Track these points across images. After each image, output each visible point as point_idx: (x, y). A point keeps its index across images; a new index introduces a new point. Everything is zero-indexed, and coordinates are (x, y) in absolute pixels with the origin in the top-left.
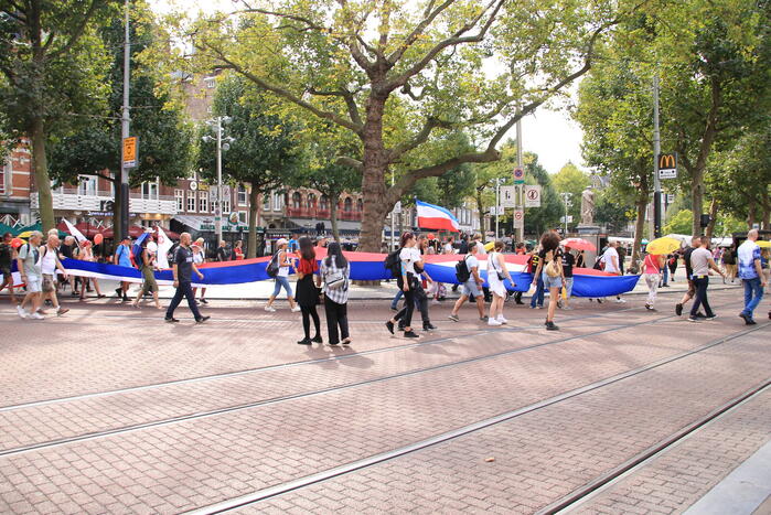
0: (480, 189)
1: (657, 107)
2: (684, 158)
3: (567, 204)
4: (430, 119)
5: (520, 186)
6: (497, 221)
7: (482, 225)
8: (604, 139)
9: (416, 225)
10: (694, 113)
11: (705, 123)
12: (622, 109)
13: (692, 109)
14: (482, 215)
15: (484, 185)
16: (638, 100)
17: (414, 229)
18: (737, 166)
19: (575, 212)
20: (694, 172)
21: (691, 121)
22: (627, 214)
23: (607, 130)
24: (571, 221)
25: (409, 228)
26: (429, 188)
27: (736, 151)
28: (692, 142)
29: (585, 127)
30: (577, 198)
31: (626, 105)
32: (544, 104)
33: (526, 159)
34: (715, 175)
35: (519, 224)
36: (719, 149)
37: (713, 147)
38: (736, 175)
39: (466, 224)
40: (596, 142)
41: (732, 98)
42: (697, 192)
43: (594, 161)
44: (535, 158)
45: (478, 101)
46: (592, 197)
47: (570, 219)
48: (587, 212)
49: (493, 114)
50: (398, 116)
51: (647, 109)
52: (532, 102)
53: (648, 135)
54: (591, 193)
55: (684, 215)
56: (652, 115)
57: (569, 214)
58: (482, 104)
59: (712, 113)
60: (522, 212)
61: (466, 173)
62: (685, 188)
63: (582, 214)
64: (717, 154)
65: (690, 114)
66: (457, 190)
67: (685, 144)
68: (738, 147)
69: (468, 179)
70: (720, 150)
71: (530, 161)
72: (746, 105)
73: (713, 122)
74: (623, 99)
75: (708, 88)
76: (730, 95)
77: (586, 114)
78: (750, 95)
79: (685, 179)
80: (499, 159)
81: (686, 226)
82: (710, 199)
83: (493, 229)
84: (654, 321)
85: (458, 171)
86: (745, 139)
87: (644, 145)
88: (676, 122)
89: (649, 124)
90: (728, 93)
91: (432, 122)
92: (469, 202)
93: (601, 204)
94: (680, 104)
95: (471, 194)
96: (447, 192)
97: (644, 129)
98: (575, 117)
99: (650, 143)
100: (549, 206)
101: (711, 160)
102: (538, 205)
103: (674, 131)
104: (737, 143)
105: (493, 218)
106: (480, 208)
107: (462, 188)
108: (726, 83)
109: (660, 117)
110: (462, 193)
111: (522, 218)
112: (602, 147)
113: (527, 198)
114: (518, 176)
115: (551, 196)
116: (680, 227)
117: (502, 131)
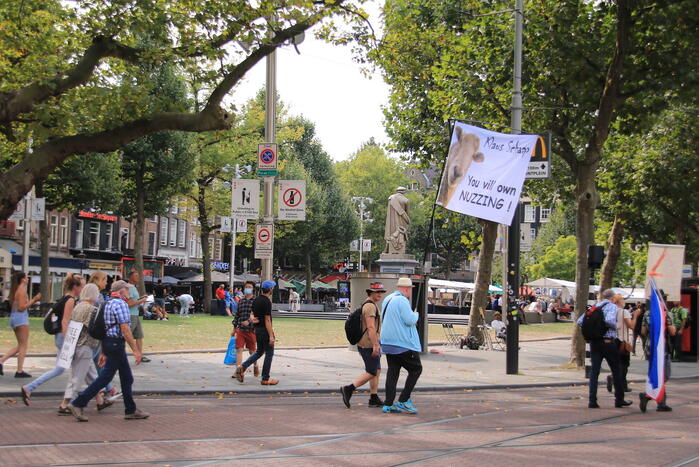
0: (204, 183)
1: (520, 48)
2: (565, 143)
3: (362, 219)
4: (98, 40)
5: (270, 180)
6: (234, 244)
7: (205, 248)
8: (427, 103)
9: (79, 245)
10: (583, 62)
11: (602, 81)
12: (459, 48)
13: (580, 55)
14: (206, 231)
15: (212, 175)
16: (488, 34)
17: (75, 253)
18: (655, 162)
19: (376, 233)
20: (581, 169)
21: (579, 77)
22: (464, 240)
23: (432, 86)
24: (369, 249)
25: (64, 250)
26: (104, 175)
27: (656, 136)
28: (580, 114)
29: (393, 77)
30: (380, 207)
31: (466, 41)
32: (317, 27)
33: (290, 133)
34: (618, 177)
35: (265, 252)
36: (626, 130)
37: (616, 125)
38: (655, 177)
39: (177, 247)
40: (412, 107)
41: (651, 39)
42: (586, 206)
43: (408, 142)
44: (309, 130)
45: (193, 15)
46: (405, 207)
47: (367, 245)
48: (395, 234)
49: (221, 41)
50: (35, 28)
51: (503, 52)
52: (294, 22)
53: (502, 98)
54: (404, 199)
55: (567, 245)
56: (510, 63)
57: (366, 236)
58: (200, 19)
59: (615, 64)
60: (270, 228)
61: (178, 151)
62: (568, 197)
63: (387, 237)
64: (622, 139)
65: (577, 65)
66: (161, 183)
67: (566, 118)
68: (659, 128)
69: (181, 163)
70: (627, 133)
71: (299, 135)
72: (673, 53)
73: (616, 81)
74: (461, 30)
75: (611, 20)
76: (648, 33)
77: (394, 53)
78: (682, 36)
79: (568, 182)
80: (228, 128)
81: (569, 266)
82: (610, 217)
83: (226, 258)
84: (495, 445)
85: (164, 146)
86: (670, 115)
87: (495, 116)
88: (551, 77)
89: (505, 78)
90: (644, 30)
91: (101, 46)
92: (183, 206)
93: (423, 221)
94: (558, 44)
95: (185, 191)
96: (141, 186)
97: (497, 88)
98: (374, 57)
99: (506, 113)
100: (330, 220)
101: (612, 148)
102: (302, 217)
103: (548, 93)
104: (656, 121)
105: (227, 238)
106: (203, 218)
107: (169, 180)
108: (643, 11)
109: (524, 67)
110: (169, 189)
111: (271, 241)
112: (423, 116)
113: (281, 204)
114: (266, 161)
115: (335, 201)
116: (560, 267)
117: (236, 73)
